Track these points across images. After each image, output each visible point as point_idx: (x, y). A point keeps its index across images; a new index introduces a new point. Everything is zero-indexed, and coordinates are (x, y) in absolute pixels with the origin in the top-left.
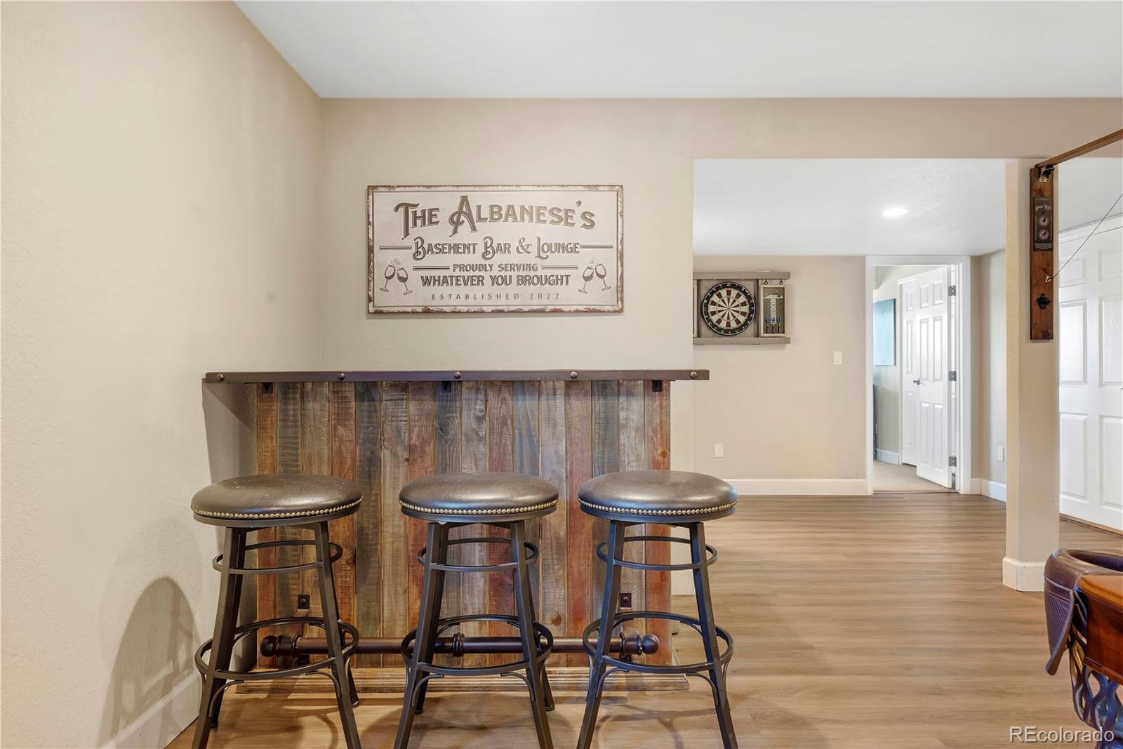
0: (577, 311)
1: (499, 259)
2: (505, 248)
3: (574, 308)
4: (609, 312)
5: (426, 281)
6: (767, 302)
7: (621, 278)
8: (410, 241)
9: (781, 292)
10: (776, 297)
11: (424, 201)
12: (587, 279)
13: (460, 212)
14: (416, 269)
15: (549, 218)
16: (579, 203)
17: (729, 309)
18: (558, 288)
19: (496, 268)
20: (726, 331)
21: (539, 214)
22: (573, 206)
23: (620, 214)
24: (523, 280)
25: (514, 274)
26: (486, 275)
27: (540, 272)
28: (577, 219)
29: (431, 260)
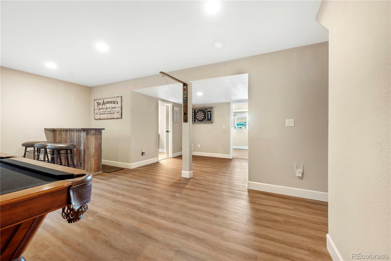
0: (116, 118)
1: (107, 110)
2: (108, 108)
3: (115, 118)
4: (120, 118)
5: (100, 114)
6: (208, 114)
7: (122, 112)
8: (98, 108)
9: (210, 111)
10: (210, 113)
11: (99, 101)
12: (117, 113)
13: (103, 103)
14: (99, 112)
15: (113, 103)
16: (116, 100)
17: (200, 116)
18: (114, 115)
19: (107, 112)
20: (200, 120)
21: (112, 102)
22: (115, 101)
23: (122, 101)
24: (110, 113)
25: (109, 112)
26: (106, 113)
27: (112, 112)
28: (116, 103)
29: (100, 111)
